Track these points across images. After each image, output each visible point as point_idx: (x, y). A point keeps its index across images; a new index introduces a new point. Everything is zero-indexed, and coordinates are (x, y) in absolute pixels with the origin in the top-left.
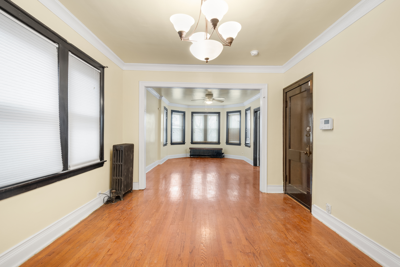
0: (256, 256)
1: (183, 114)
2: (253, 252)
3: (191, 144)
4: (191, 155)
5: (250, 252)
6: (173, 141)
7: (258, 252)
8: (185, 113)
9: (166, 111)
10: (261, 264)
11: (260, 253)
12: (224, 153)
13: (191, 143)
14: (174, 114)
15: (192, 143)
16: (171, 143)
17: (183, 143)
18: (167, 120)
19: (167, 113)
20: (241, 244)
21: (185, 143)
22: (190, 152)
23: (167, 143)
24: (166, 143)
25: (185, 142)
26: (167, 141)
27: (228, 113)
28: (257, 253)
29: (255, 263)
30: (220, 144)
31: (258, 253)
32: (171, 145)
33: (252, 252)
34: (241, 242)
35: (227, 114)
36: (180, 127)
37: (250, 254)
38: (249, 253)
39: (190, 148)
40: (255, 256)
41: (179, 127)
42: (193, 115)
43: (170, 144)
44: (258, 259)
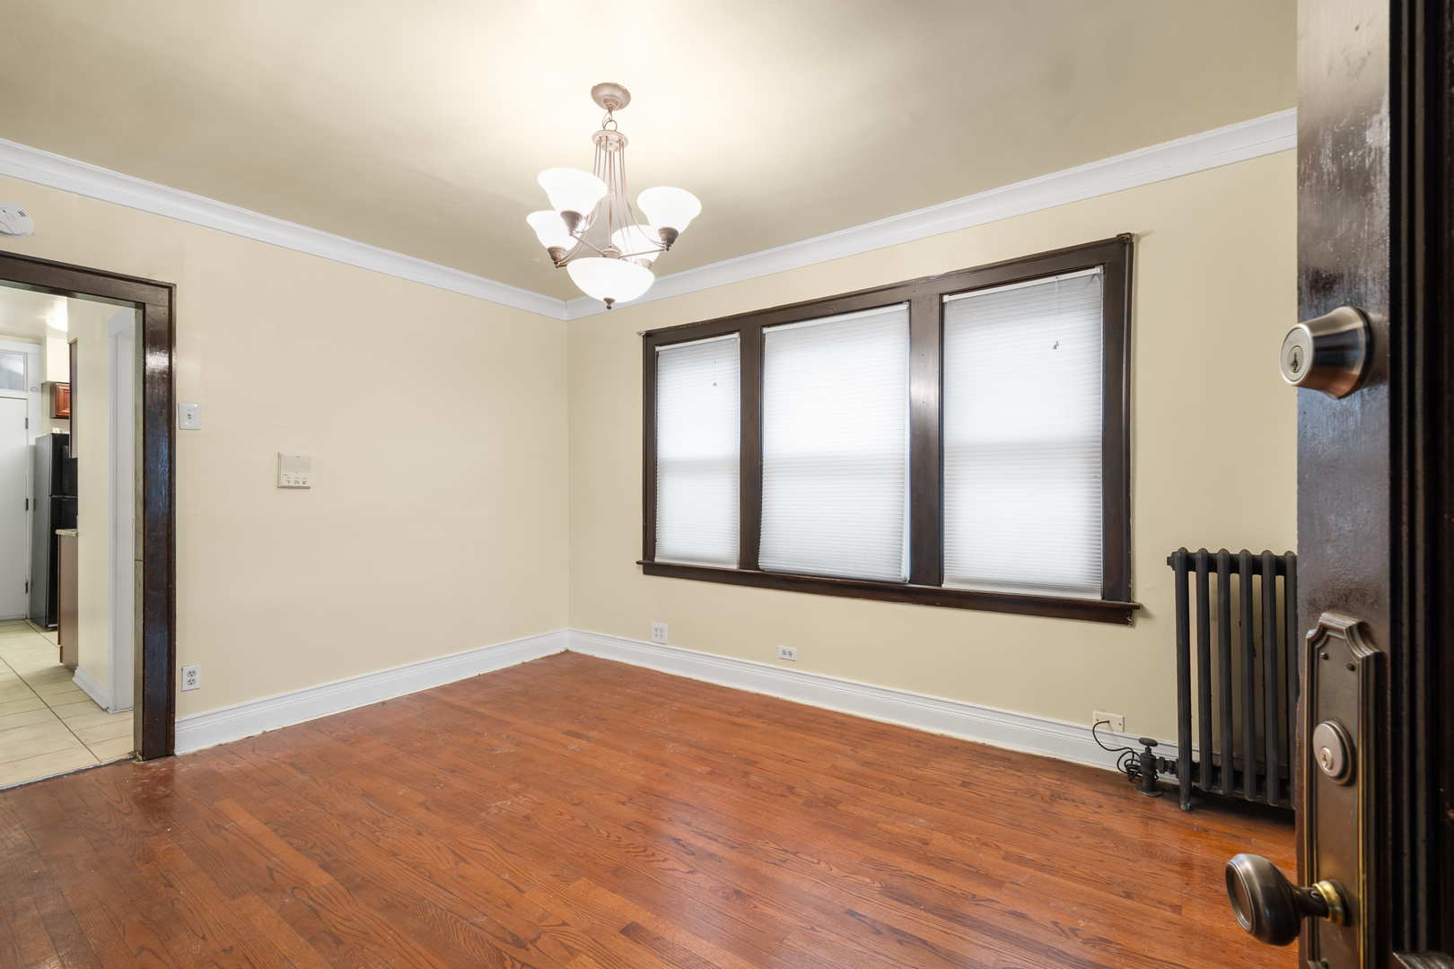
0: (506, 942)
2: (528, 950)
5: (536, 941)
7: (509, 960)
10: (480, 928)
11: (501, 960)
20: (589, 953)
28: (511, 957)
29: (499, 921)
31: (507, 957)
33: (529, 946)
34: (596, 957)
37: (532, 936)
38: (539, 938)
40: (511, 941)
44: (498, 938)
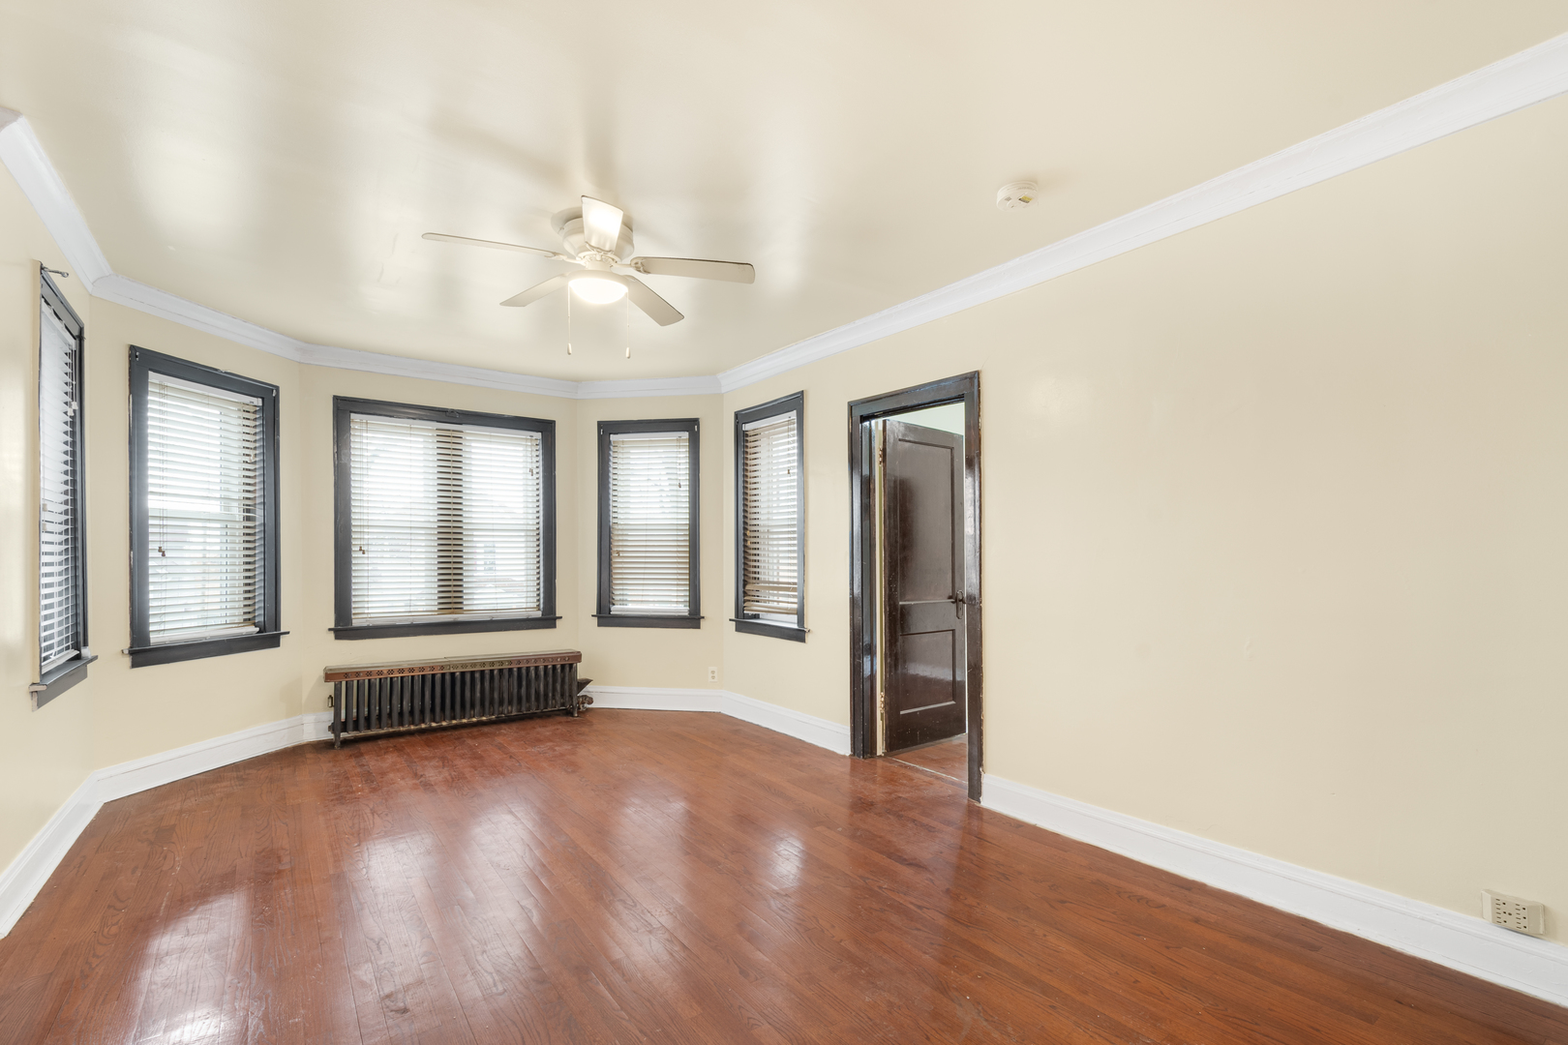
1: (258, 402)
3: (337, 637)
4: (337, 726)
6: (160, 633)
8: (275, 401)
9: (73, 342)
12: (588, 682)
13: (332, 635)
14: (163, 387)
15: (345, 628)
16: (132, 653)
17: (267, 635)
18: (76, 426)
19: (77, 361)
21: (283, 639)
22: (335, 701)
23: (86, 652)
24: (78, 657)
25: (277, 626)
26: (78, 638)
27: (608, 430)
30: (558, 622)
32: (134, 665)
35: (600, 438)
36: (227, 508)
39: (330, 676)
41: (215, 508)
42: (349, 421)
43: (128, 660)
